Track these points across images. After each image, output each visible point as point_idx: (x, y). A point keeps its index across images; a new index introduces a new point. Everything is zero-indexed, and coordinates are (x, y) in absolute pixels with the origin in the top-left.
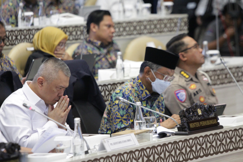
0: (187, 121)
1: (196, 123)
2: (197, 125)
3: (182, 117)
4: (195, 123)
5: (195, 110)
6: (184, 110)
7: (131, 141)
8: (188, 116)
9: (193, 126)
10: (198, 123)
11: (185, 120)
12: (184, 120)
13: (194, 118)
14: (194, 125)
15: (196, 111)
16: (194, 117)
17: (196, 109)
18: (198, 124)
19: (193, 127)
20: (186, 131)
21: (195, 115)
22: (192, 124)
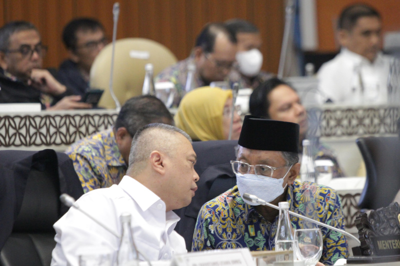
0: (372, 235)
1: (393, 241)
2: (393, 244)
3: (361, 228)
4: (390, 241)
5: (391, 217)
6: (366, 214)
7: (241, 263)
8: (375, 226)
9: (385, 246)
10: (396, 241)
11: (367, 233)
12: (365, 234)
13: (390, 231)
14: (387, 245)
15: (393, 218)
16: (389, 229)
17: (395, 213)
18: (397, 244)
19: (385, 248)
20: (367, 255)
21: (392, 225)
22: (383, 241)
